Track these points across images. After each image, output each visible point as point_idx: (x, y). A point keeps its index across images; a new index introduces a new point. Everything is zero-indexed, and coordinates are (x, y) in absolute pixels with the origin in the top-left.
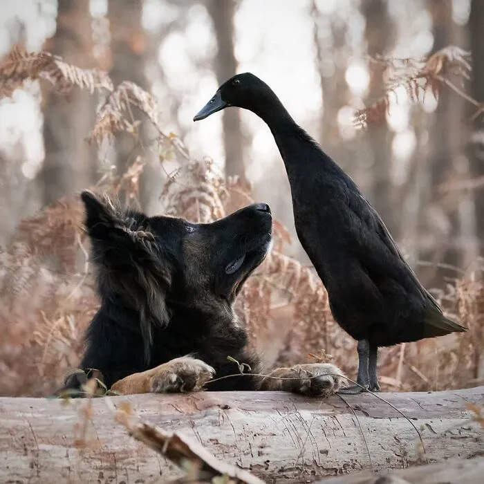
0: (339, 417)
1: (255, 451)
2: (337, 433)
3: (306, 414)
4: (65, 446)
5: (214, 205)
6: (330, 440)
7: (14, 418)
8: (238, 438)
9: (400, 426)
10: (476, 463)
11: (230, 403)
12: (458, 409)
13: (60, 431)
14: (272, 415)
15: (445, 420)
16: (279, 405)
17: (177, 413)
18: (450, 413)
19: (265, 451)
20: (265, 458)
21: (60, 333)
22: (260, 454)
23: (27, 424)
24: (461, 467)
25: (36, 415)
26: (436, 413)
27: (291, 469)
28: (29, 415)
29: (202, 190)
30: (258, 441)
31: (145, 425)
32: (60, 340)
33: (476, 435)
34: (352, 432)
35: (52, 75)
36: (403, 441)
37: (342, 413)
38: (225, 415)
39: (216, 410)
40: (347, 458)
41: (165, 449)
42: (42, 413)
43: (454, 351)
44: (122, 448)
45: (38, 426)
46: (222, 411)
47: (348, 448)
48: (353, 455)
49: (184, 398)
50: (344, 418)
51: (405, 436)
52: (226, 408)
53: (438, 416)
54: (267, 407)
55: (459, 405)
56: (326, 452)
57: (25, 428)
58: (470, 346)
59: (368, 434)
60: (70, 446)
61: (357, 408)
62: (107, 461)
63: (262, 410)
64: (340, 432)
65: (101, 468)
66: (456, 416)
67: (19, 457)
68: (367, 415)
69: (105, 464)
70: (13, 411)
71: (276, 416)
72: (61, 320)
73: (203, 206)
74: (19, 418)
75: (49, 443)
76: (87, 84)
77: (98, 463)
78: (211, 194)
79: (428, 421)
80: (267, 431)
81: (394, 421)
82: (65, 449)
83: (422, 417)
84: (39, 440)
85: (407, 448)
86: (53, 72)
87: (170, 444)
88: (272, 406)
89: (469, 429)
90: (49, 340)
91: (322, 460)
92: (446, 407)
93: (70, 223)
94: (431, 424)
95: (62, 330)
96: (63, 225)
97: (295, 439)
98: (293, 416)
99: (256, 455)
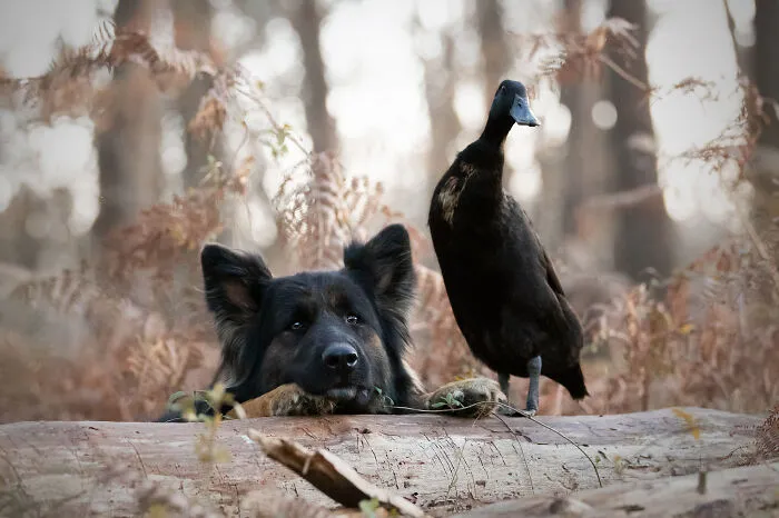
0: (497, 442)
1: (400, 481)
2: (495, 460)
3: (458, 439)
4: (179, 476)
5: (338, 207)
6: (487, 469)
7: (119, 444)
8: (380, 466)
9: (568, 453)
10: (667, 483)
11: (369, 427)
12: (636, 434)
13: (171, 459)
14: (419, 441)
15: (621, 447)
16: (427, 429)
17: (308, 438)
18: (626, 439)
19: (413, 481)
20: (412, 490)
21: (158, 361)
22: (406, 485)
23: (133, 451)
24: (649, 487)
25: (143, 441)
26: (610, 439)
27: (442, 503)
28: (136, 441)
29: (324, 189)
30: (404, 471)
31: (282, 441)
32: (158, 368)
33: (657, 465)
34: (513, 460)
35: (146, 58)
36: (572, 471)
37: (500, 438)
38: (365, 441)
39: (354, 434)
40: (507, 490)
41: (305, 470)
42: (149, 439)
43: (623, 377)
44: (246, 478)
45: (147, 453)
46: (360, 436)
47: (509, 479)
48: (515, 487)
49: (316, 422)
50: (504, 444)
51: (575, 465)
52: (365, 432)
53: (613, 443)
54: (413, 431)
55: (636, 430)
56: (483, 484)
57: (131, 455)
58: (642, 370)
59: (531, 463)
60: (184, 477)
61: (519, 433)
62: (228, 494)
63: (408, 435)
64: (499, 461)
65: (221, 502)
66: (632, 442)
67: (124, 490)
68: (529, 440)
69: (226, 497)
70: (118, 436)
71: (424, 441)
72: (159, 346)
73: (326, 209)
74: (124, 444)
75: (160, 473)
76: (186, 68)
77: (219, 496)
78: (335, 195)
79: (601, 448)
80: (414, 459)
81: (561, 447)
82: (178, 479)
83: (593, 443)
84: (147, 469)
85: (577, 480)
86: (145, 54)
87: (312, 464)
88: (419, 429)
89: (649, 457)
90: (145, 368)
91: (478, 492)
92: (622, 432)
93: (168, 231)
94: (604, 451)
95: (160, 356)
96: (160, 235)
97: (446, 467)
98: (444, 442)
99: (401, 486)
